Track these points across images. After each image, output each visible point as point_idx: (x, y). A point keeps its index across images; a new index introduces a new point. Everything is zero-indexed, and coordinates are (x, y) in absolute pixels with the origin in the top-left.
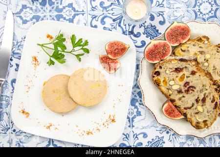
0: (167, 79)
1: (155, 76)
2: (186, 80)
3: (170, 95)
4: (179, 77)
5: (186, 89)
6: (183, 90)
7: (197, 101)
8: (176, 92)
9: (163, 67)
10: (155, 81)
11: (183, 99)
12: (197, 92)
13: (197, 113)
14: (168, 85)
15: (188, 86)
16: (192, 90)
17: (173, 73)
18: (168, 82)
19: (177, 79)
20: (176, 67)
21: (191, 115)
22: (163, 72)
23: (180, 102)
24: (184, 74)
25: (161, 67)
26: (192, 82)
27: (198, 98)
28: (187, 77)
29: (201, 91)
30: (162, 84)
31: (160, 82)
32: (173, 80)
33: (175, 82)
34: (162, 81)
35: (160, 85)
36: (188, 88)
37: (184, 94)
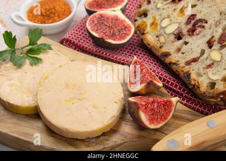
0: (158, 18)
1: (138, 18)
3: (160, 47)
4: (178, 10)
5: (190, 26)
6: (185, 31)
7: (210, 44)
8: (172, 37)
10: (138, 27)
11: (185, 48)
12: (210, 28)
13: (210, 66)
14: (159, 28)
15: (193, 22)
16: (200, 26)
17: (168, 5)
18: (159, 22)
19: (174, 13)
22: (152, 9)
23: (180, 53)
25: (149, 2)
26: (201, 12)
27: (213, 37)
28: (193, 6)
29: (217, 24)
30: (148, 29)
31: (146, 26)
32: (168, 17)
33: (171, 20)
34: (149, 24)
35: (145, 32)
36: (194, 25)
37: (187, 38)
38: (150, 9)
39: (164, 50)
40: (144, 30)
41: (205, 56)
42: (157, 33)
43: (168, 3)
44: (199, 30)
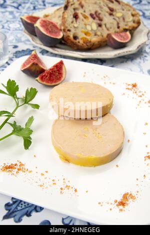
0: (83, 30)
1: (78, 40)
2: (87, 14)
3: (102, 36)
4: (84, 19)
5: (97, 18)
7: (111, 14)
8: (100, 28)
9: (69, 28)
11: (108, 26)
12: (102, 11)
13: (124, 19)
14: (90, 32)
15: (95, 16)
16: (99, 14)
17: (78, 22)
18: (87, 30)
19: (85, 21)
20: (72, 16)
21: (126, 25)
22: (76, 30)
23: (110, 30)
24: (81, 14)
25: (69, 30)
26: (90, 11)
27: (107, 12)
28: (84, 12)
29: (101, 7)
30: (88, 38)
31: (86, 38)
32: (86, 25)
33: (89, 25)
34: (85, 36)
35: (89, 40)
36: (97, 17)
37: (103, 23)
38: (75, 32)
39: (105, 35)
40: (88, 40)
41: (117, 19)
42: (93, 34)
43: (76, 21)
44: (101, 16)
